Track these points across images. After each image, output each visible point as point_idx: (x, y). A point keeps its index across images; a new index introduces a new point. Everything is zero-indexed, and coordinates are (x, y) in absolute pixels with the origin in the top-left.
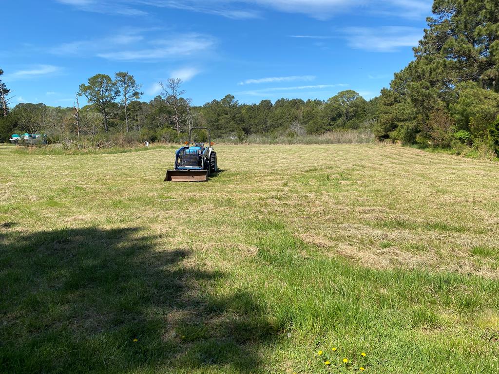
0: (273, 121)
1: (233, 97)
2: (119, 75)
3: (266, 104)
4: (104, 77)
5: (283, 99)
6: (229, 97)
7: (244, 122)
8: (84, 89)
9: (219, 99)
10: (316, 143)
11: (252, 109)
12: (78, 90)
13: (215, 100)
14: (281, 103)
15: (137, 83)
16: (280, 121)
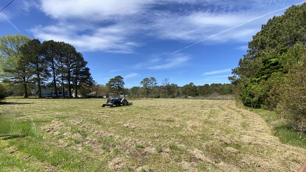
0: (208, 91)
1: (193, 83)
2: (151, 78)
3: (207, 86)
4: (147, 79)
5: (213, 83)
6: (192, 83)
7: (196, 92)
8: (142, 82)
9: (188, 84)
10: (213, 99)
11: (201, 87)
12: (140, 83)
13: (187, 85)
14: (213, 85)
15: (156, 80)
16: (210, 92)
